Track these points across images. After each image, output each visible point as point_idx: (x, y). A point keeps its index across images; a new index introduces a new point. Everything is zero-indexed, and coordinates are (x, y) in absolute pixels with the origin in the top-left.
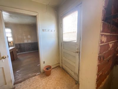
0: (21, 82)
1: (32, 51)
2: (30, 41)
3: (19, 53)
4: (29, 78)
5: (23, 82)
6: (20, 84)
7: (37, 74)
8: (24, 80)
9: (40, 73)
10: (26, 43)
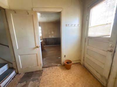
0: (47, 67)
1: (54, 45)
2: (53, 37)
3: (45, 46)
4: (52, 66)
5: (48, 68)
6: (46, 69)
7: (59, 65)
8: (49, 67)
9: (60, 65)
10: (50, 38)
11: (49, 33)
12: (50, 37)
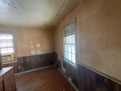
1: (41, 67)
2: (39, 52)
10: (33, 56)
11: (32, 47)
12: (33, 53)
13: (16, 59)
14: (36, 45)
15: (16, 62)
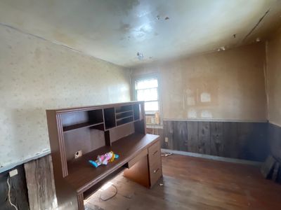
11: (190, 101)
12: (192, 116)
13: (162, 124)
14: (199, 96)
15: (162, 128)
